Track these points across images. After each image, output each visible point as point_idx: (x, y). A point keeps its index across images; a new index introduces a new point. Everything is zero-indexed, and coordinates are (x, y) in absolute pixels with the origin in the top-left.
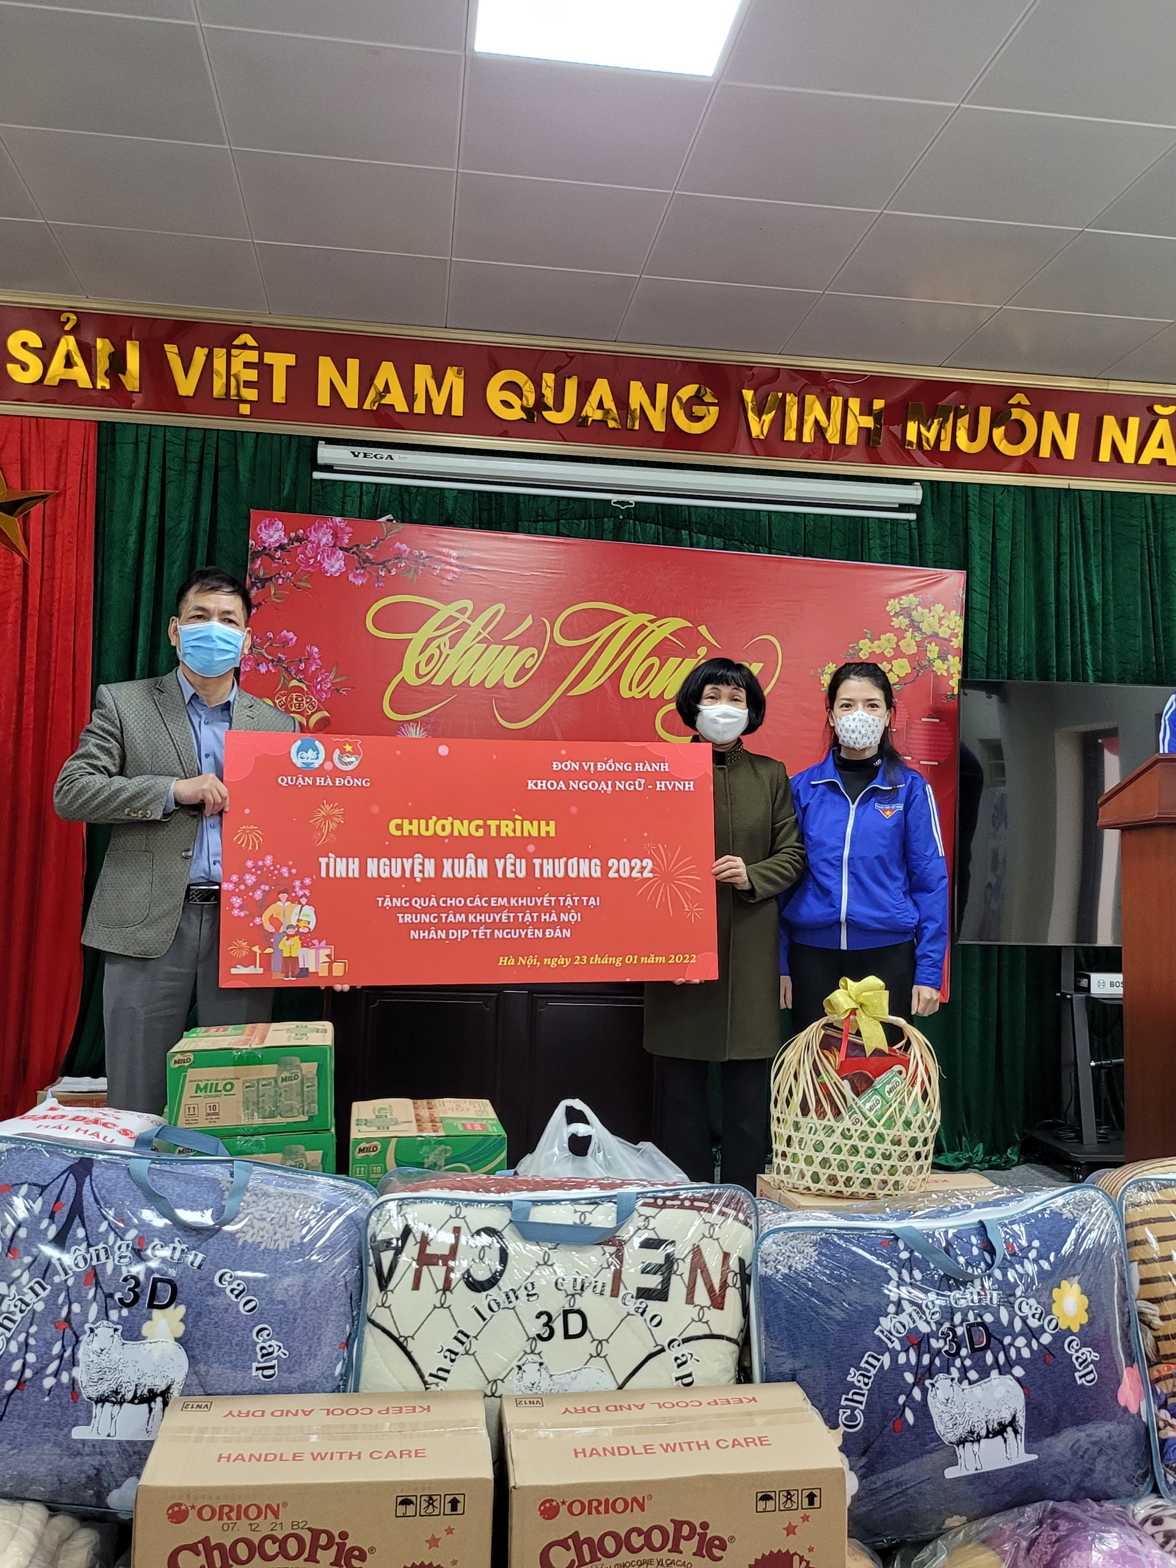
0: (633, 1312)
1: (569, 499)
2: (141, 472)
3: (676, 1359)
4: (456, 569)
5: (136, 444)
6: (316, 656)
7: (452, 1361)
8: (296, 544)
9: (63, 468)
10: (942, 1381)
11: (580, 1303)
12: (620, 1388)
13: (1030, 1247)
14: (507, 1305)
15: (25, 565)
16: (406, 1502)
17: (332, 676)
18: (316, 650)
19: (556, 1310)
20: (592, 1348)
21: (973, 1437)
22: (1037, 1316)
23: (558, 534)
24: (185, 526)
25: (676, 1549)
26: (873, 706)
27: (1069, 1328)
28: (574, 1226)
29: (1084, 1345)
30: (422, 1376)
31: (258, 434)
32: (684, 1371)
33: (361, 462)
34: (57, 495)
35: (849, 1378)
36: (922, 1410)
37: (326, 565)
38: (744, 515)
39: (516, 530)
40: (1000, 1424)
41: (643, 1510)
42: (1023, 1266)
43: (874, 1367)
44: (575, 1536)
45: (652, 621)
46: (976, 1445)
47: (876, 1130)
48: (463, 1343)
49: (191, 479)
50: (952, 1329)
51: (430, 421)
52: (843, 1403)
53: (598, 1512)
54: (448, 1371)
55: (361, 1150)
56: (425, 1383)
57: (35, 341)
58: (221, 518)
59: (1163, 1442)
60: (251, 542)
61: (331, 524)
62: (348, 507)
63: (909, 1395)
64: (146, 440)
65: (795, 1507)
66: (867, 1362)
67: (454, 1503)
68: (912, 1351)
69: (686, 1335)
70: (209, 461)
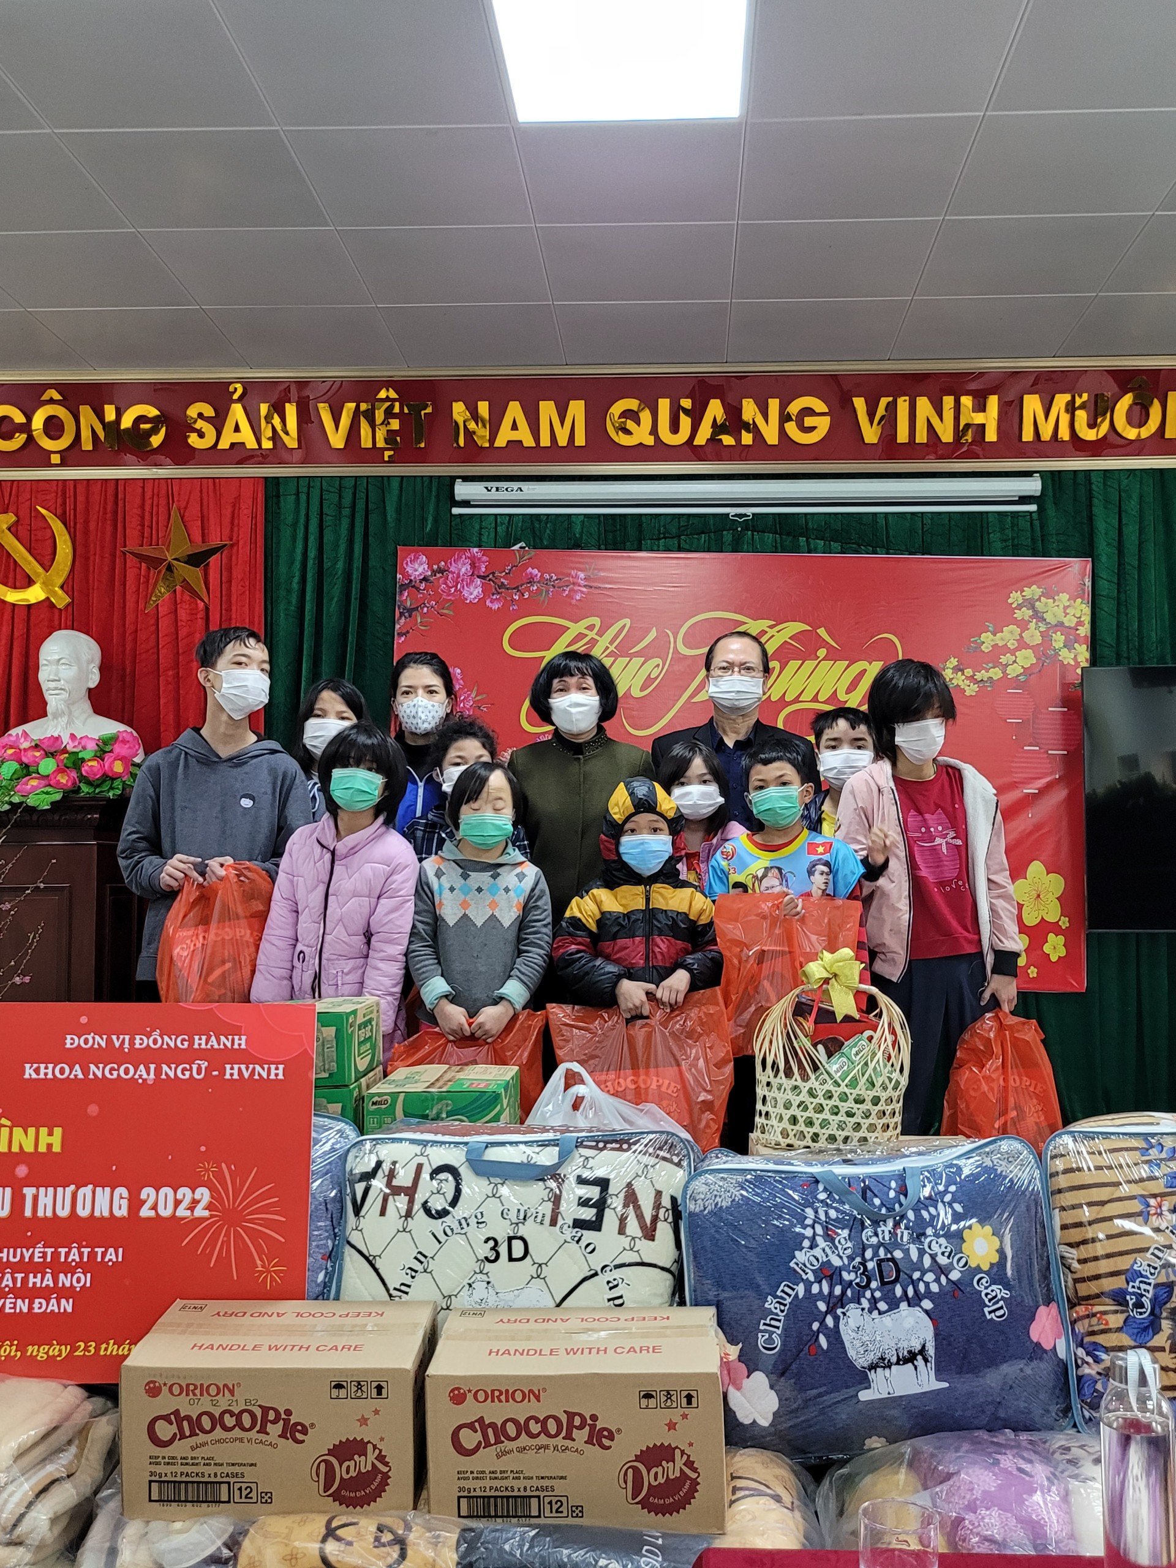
0: (569, 1240)
1: (689, 515)
2: (302, 520)
3: (608, 1282)
4: (584, 589)
5: (297, 494)
6: (459, 677)
7: (413, 1277)
8: (438, 575)
9: (236, 521)
10: (853, 1310)
11: (522, 1231)
12: (558, 1305)
13: (946, 1192)
14: (459, 1231)
15: (207, 609)
16: (339, 1386)
17: (473, 695)
18: (459, 671)
19: (502, 1238)
20: (533, 1270)
21: (883, 1363)
22: (946, 1254)
23: (680, 549)
24: (340, 565)
25: (569, 1437)
26: (431, 692)
27: (978, 1266)
28: (521, 1164)
29: (993, 1282)
30: (388, 1290)
31: (402, 477)
32: (615, 1293)
33: (494, 495)
34: (232, 546)
35: (766, 1305)
36: (835, 1336)
37: (465, 593)
38: (860, 519)
39: (639, 549)
40: (910, 1352)
41: (539, 1401)
42: (936, 1208)
43: (790, 1296)
44: (481, 1420)
45: (771, 627)
46: (887, 1371)
47: (840, 1090)
48: (421, 1263)
49: (345, 523)
50: (863, 1263)
51: (555, 453)
52: (762, 1327)
53: (500, 1401)
54: (409, 1286)
55: (374, 1104)
56: (390, 1296)
57: (209, 411)
58: (372, 556)
59: (1080, 1378)
60: (399, 576)
61: (468, 554)
62: (484, 538)
63: (822, 1322)
64: (305, 490)
65: (674, 1405)
66: (783, 1291)
67: (379, 1389)
68: (824, 1282)
69: (617, 1262)
70: (360, 505)
